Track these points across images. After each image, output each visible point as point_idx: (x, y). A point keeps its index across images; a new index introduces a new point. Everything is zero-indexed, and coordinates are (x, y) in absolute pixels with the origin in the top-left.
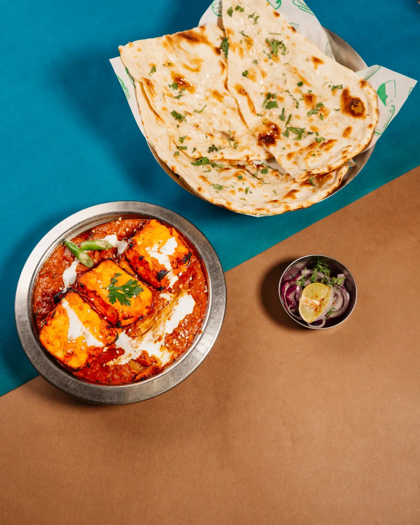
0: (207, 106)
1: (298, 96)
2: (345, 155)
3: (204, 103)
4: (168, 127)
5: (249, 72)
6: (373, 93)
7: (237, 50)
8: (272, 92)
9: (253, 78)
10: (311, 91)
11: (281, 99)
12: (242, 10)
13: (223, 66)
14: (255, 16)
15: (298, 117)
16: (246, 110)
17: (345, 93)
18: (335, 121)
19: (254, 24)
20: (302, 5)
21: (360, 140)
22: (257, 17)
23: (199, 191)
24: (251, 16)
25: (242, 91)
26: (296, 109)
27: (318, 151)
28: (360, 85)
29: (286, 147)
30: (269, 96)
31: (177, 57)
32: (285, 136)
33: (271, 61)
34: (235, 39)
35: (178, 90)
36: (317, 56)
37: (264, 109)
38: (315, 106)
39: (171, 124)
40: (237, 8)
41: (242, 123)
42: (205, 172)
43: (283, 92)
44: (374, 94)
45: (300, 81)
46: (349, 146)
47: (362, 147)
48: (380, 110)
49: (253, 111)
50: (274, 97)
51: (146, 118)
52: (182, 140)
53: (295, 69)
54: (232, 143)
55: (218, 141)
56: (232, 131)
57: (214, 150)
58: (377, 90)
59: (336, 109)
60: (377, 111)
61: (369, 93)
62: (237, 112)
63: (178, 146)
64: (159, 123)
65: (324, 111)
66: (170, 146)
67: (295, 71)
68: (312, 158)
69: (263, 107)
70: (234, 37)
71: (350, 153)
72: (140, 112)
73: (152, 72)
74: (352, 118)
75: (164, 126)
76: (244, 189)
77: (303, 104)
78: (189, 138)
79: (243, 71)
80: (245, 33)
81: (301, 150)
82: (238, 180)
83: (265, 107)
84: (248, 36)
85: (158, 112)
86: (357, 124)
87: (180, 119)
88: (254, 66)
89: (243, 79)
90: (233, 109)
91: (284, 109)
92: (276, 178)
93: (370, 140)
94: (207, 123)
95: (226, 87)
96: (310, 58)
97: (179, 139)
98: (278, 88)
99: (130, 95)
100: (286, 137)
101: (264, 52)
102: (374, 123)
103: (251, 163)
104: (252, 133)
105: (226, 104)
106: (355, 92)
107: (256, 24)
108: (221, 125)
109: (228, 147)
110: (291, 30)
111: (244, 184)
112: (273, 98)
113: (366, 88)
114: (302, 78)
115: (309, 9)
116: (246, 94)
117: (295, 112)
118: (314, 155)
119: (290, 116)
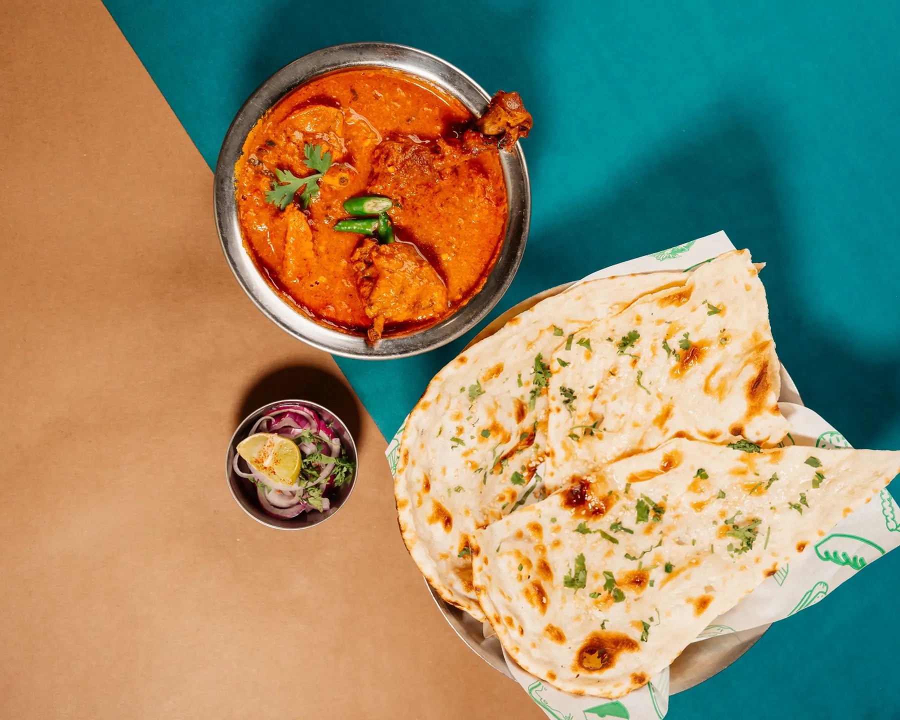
0: (648, 396)
1: (647, 561)
2: (504, 621)
3: (652, 390)
4: (607, 322)
5: (706, 481)
6: (615, 692)
7: (743, 465)
8: (665, 516)
9: (694, 487)
10: (652, 585)
11: (649, 530)
12: (816, 484)
13: (712, 436)
14: (803, 507)
15: (610, 553)
16: (637, 465)
17: (630, 644)
18: (583, 617)
19: (790, 503)
20: (812, 597)
21: (528, 654)
22: (800, 511)
23: (460, 359)
24: (803, 499)
25: (669, 464)
26: (625, 553)
27: (529, 577)
28: (638, 673)
29: (555, 525)
30: (659, 510)
31: (736, 356)
32: (580, 525)
33: (721, 523)
34: (763, 464)
35: (678, 349)
36: (711, 606)
37: (638, 497)
38: (619, 588)
39: (612, 328)
40: (820, 476)
41: (619, 453)
42: (520, 376)
43: (660, 535)
44: (614, 695)
45: (674, 569)
46: (522, 632)
47: (513, 653)
48: (581, 699)
49: (634, 479)
50: (655, 519)
51: (623, 284)
52: (586, 343)
53: (697, 563)
54: (579, 432)
55: (582, 405)
56: (604, 433)
57: (565, 396)
58: (621, 701)
59: (605, 623)
60: (580, 694)
61: (617, 686)
62: (635, 446)
63: (575, 335)
64: (617, 306)
65: (606, 601)
66: (573, 321)
67: (695, 562)
68: (515, 564)
69: (642, 495)
70: (766, 462)
71: (506, 631)
72: (633, 275)
73: (709, 306)
74: (578, 648)
75: (610, 315)
76: (461, 437)
77: (632, 567)
78: (588, 357)
79: (709, 471)
80: (774, 483)
81: (544, 550)
82: (482, 430)
83: (640, 499)
84: (769, 489)
85: (634, 306)
86: (567, 654)
87: (623, 344)
88: (715, 492)
89: (692, 468)
90: (641, 442)
91: (631, 532)
92: (496, 497)
93: (526, 670)
94: (617, 391)
95: (680, 435)
96: (711, 594)
97: (586, 339)
98: (671, 528)
99: (664, 261)
100: (576, 528)
101: (739, 513)
102: (557, 683)
103: (541, 459)
104: (598, 469)
105: (650, 430)
106: (625, 661)
107: (789, 506)
108: (617, 415)
109: (574, 423)
110: (770, 568)
111: (472, 438)
112: (655, 516)
113: (628, 683)
114: (678, 573)
115: (802, 609)
116: (666, 469)
117: (620, 550)
118: (521, 568)
119: (614, 541)
